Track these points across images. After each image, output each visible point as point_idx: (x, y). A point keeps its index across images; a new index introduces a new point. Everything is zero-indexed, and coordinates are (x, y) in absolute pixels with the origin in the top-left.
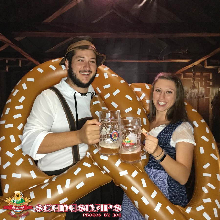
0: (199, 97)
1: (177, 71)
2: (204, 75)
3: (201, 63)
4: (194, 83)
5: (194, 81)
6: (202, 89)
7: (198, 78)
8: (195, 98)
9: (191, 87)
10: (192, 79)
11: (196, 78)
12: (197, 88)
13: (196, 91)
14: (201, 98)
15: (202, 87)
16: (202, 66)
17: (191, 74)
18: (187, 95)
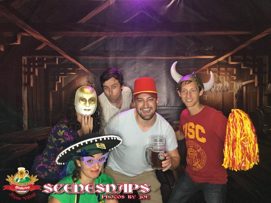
0: (223, 91)
1: (202, 67)
2: (228, 70)
3: (225, 59)
4: (218, 78)
5: (219, 76)
7: (223, 73)
8: (220, 91)
9: (216, 81)
10: (217, 74)
11: (221, 73)
12: (222, 82)
13: (220, 85)
14: (226, 92)
15: (226, 82)
16: (226, 62)
17: (216, 69)
18: (212, 89)
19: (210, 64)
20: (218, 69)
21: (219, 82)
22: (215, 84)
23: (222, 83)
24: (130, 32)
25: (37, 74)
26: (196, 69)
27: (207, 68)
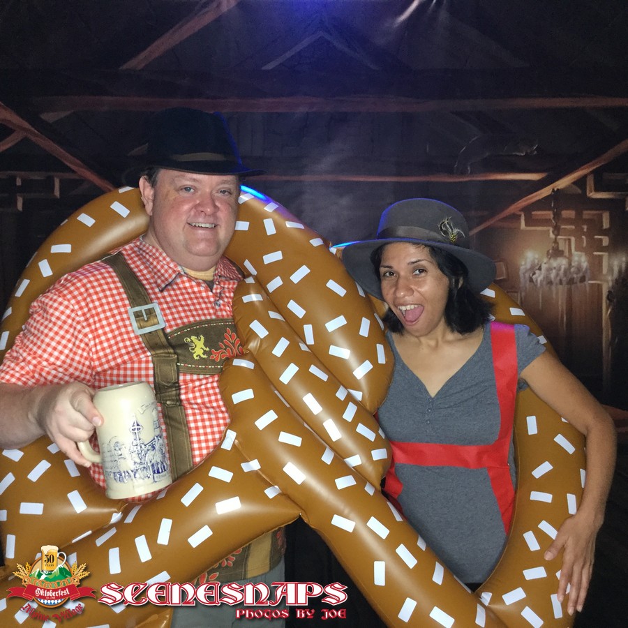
0: (571, 282)
1: (508, 207)
2: (584, 217)
4: (556, 241)
5: (557, 235)
7: (568, 227)
8: (561, 282)
9: (548, 251)
10: (551, 229)
11: (563, 227)
12: (567, 253)
13: (562, 262)
14: (579, 284)
15: (579, 253)
16: (580, 191)
17: (549, 215)
18: (537, 275)
19: (531, 198)
20: (554, 214)
21: (557, 253)
22: (545, 260)
23: (565, 257)
24: (284, 99)
26: (486, 213)
27: (520, 211)
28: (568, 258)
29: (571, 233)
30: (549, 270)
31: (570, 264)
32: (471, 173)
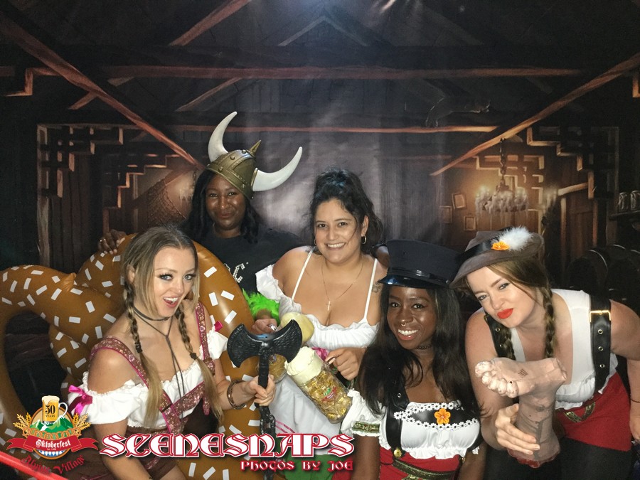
0: (514, 210)
1: (467, 153)
2: (525, 160)
3: (518, 134)
4: (503, 179)
5: (504, 174)
6: (522, 190)
7: (512, 168)
8: (507, 211)
9: (497, 186)
10: (499, 170)
11: (508, 168)
12: (511, 188)
13: (508, 195)
14: (520, 212)
15: (521, 188)
16: (521, 140)
17: (498, 158)
18: (488, 204)
19: (485, 145)
20: (503, 158)
21: (504, 187)
22: (495, 193)
23: (510, 191)
24: (296, 69)
25: (72, 167)
26: (449, 157)
27: (477, 155)
28: (513, 192)
29: (514, 172)
30: (498, 200)
31: (514, 197)
32: (439, 126)
